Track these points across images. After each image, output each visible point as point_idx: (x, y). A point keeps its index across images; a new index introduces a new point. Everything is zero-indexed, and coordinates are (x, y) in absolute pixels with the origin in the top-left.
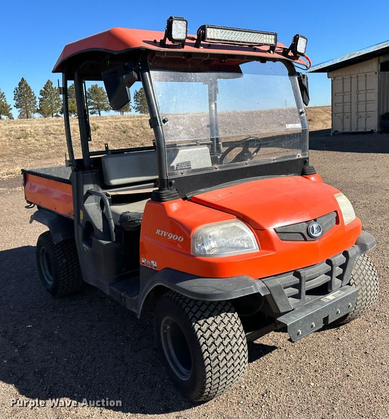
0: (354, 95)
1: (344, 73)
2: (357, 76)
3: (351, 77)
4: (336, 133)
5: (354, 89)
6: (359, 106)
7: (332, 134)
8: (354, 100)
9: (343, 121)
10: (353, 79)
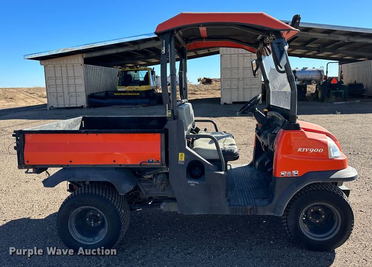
0: (65, 80)
1: (54, 63)
2: (66, 66)
3: (61, 66)
4: (52, 108)
5: (64, 75)
6: (70, 88)
7: (48, 109)
8: (65, 83)
9: (57, 98)
10: (63, 68)
